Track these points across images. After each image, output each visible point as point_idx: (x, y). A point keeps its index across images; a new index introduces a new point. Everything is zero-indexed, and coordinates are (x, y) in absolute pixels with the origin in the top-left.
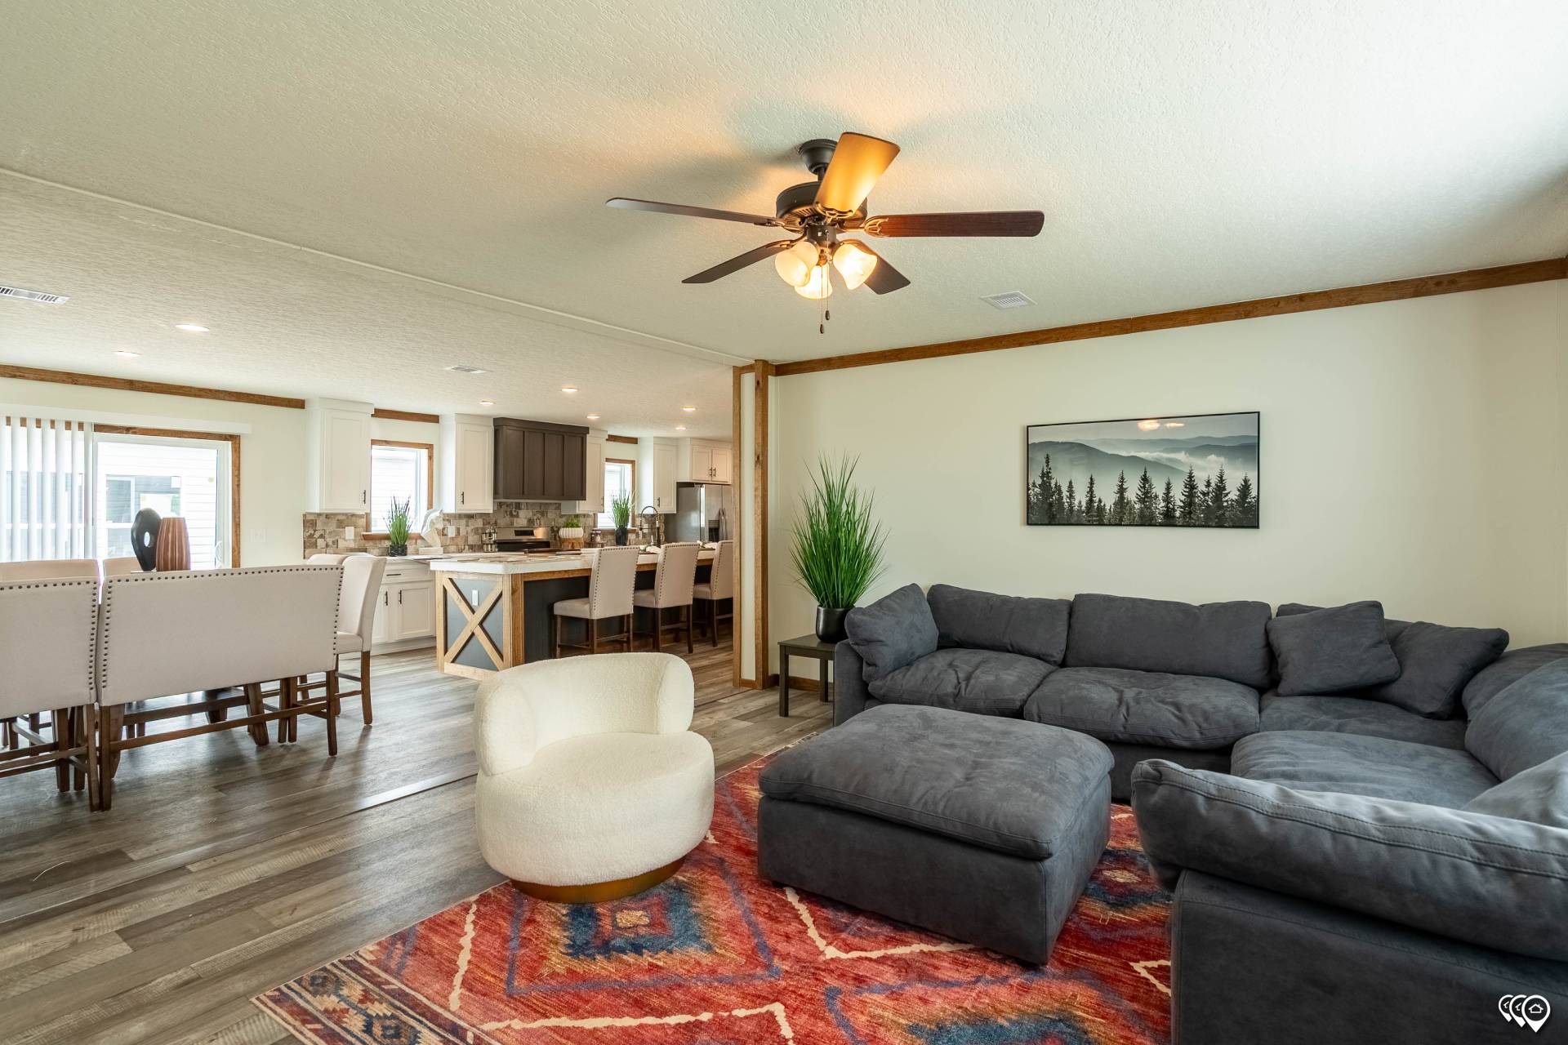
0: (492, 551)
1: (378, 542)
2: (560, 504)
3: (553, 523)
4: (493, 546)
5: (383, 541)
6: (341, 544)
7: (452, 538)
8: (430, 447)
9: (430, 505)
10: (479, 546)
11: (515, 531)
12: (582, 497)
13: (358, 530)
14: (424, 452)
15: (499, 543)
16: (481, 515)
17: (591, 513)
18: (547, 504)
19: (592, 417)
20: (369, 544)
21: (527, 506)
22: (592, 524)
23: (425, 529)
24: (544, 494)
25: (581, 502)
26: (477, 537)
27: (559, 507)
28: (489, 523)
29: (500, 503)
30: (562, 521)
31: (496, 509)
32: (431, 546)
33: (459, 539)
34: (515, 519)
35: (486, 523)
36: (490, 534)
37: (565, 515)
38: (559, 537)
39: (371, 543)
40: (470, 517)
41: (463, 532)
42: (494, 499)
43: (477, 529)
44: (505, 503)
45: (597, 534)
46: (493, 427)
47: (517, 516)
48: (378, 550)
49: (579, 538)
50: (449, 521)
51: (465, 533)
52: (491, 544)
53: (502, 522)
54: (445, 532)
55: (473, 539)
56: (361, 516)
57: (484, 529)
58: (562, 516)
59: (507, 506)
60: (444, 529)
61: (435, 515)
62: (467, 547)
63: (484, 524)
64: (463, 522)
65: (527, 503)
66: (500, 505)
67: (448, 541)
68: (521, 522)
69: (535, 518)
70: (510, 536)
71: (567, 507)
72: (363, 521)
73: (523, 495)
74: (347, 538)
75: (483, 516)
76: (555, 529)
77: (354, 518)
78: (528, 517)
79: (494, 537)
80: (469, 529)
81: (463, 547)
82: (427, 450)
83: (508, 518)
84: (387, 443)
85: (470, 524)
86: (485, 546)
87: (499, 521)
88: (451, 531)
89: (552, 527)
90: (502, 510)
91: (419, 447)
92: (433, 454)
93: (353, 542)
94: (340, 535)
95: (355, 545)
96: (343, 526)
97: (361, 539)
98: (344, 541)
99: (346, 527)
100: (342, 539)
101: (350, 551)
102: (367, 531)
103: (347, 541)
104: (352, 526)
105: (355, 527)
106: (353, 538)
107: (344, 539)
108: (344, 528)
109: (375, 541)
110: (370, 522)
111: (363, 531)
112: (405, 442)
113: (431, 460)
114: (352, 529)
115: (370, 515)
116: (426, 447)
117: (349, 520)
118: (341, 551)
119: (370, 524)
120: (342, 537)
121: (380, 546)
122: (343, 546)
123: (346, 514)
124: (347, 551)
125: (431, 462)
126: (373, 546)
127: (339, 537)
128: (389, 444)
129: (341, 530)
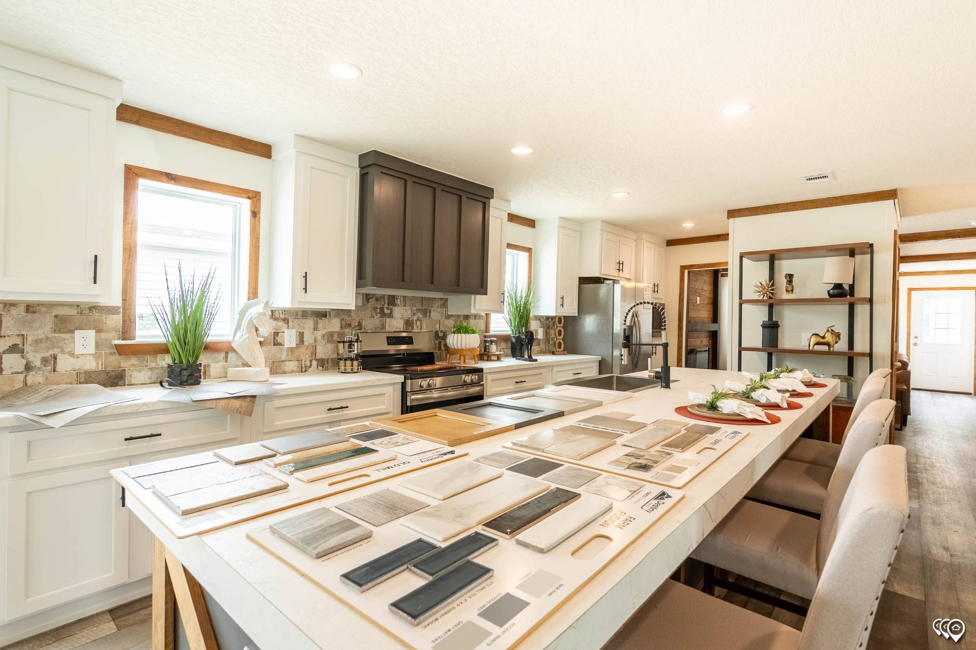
0: (352, 372)
1: (148, 357)
2: (446, 300)
3: (438, 326)
4: (355, 363)
5: (160, 356)
6: (65, 364)
7: (291, 350)
8: (254, 196)
9: (253, 293)
10: (333, 360)
11: (388, 338)
12: (482, 288)
13: (103, 336)
14: (246, 204)
15: (363, 357)
16: (339, 312)
17: (483, 314)
18: (429, 299)
19: (521, 151)
20: (128, 363)
21: (404, 300)
22: (483, 328)
23: (239, 334)
24: (432, 283)
25: (478, 297)
26: (330, 346)
27: (444, 304)
28: (350, 325)
29: (367, 295)
30: (450, 323)
31: (360, 303)
32: (250, 366)
33: (303, 350)
34: (388, 320)
35: (346, 325)
36: (351, 343)
37: (452, 316)
38: (446, 345)
39: (134, 361)
40: (321, 315)
41: (308, 339)
42: (358, 286)
43: (331, 334)
44: (374, 295)
45: (492, 342)
46: (358, 170)
47: (391, 315)
48: (149, 373)
49: (474, 349)
50: (286, 321)
51: (312, 341)
52: (352, 360)
53: (370, 323)
54: (279, 340)
55: (324, 351)
56: (112, 310)
57: (341, 334)
58: (448, 317)
59: (377, 300)
60: (276, 334)
61: (258, 309)
62: (314, 363)
63: (341, 327)
64: (310, 323)
65: (404, 297)
66: (367, 297)
67: (285, 354)
68: (396, 324)
69: (415, 318)
70: (379, 345)
71: (457, 304)
72: (116, 320)
73: (402, 281)
74: (78, 351)
75: (340, 313)
76: (441, 334)
77: (96, 315)
78: (406, 317)
79: (356, 349)
80: (319, 334)
81: (308, 363)
82: (248, 202)
83: (377, 320)
84: (171, 178)
85: (320, 326)
86: (342, 362)
87: (364, 323)
88: (289, 338)
89: (437, 332)
90: (369, 305)
91: (235, 194)
92: (260, 208)
93: (92, 359)
94: (61, 347)
95: (98, 364)
96: (69, 329)
97: (111, 354)
98: (71, 358)
99: (76, 331)
100: (66, 354)
101: (85, 376)
102: (124, 339)
103: (78, 358)
104: (90, 329)
105: (99, 331)
106: (93, 352)
107: (72, 354)
108: (72, 332)
109: (144, 357)
110: (131, 322)
111: (117, 337)
112: (208, 182)
113: (256, 218)
114: (91, 334)
115: (131, 309)
116: (248, 196)
117: (84, 317)
118: (63, 377)
119: (132, 325)
120: (66, 350)
121: (153, 365)
122: (69, 368)
123: (78, 306)
124: (77, 377)
125: (257, 222)
126: (139, 366)
127: (60, 350)
128: (175, 182)
129: (63, 336)
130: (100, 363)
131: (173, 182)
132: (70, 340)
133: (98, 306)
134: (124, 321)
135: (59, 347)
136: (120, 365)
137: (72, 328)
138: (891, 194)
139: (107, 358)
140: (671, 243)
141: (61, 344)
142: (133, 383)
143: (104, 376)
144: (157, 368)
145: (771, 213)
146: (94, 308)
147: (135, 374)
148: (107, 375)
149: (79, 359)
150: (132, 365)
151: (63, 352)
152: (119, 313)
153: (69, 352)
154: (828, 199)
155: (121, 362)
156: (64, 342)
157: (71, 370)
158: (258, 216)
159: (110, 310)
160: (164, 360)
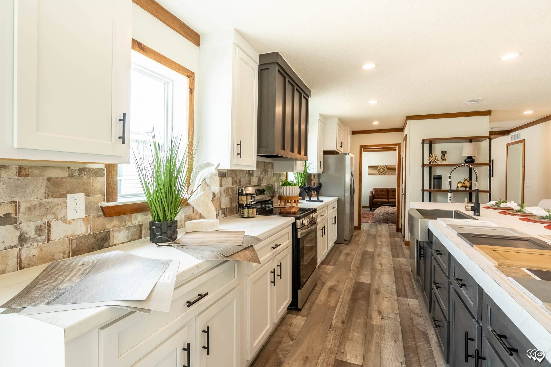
6: (58, 231)
8: (191, 75)
11: (256, 190)
12: (306, 156)
13: (92, 198)
20: (111, 225)
24: (293, 152)
25: (297, 162)
27: (272, 166)
28: (236, 182)
31: (257, 166)
35: (234, 182)
39: (116, 221)
40: (223, 174)
42: (257, 154)
43: (228, 189)
48: (127, 232)
55: (225, 202)
57: (232, 189)
73: (284, 150)
77: (85, 177)
82: (187, 80)
91: (180, 71)
92: (194, 86)
93: (82, 222)
94: (55, 214)
95: (87, 228)
96: (62, 193)
97: (98, 217)
98: (63, 224)
99: (68, 195)
100: (59, 220)
101: (77, 242)
102: (108, 201)
103: (70, 223)
104: (80, 192)
105: (87, 194)
106: (83, 216)
107: (65, 220)
108: (64, 196)
109: (123, 217)
110: (113, 184)
111: (102, 199)
112: (164, 57)
113: (192, 94)
114: (81, 196)
115: (114, 171)
116: (187, 74)
117: (74, 180)
118: (57, 246)
119: (115, 186)
120: (59, 216)
121: (129, 224)
122: (62, 236)
123: (69, 168)
124: (70, 244)
125: (193, 96)
126: (119, 226)
127: (53, 216)
128: (144, 51)
129: (57, 200)
130: (89, 226)
131: (142, 51)
132: (63, 204)
133: (87, 168)
134: (108, 184)
135: (53, 213)
136: (105, 226)
137: (64, 192)
138: (488, 113)
139: (95, 221)
140: (354, 133)
141: (54, 210)
142: (115, 243)
143: (92, 240)
144: (132, 226)
145: (430, 119)
146: (83, 170)
147: (117, 234)
148: (95, 238)
149: (72, 224)
150: (114, 226)
151: (56, 219)
152: (103, 175)
153: (61, 218)
154: (459, 113)
155: (105, 224)
156: (57, 207)
157: (64, 237)
158: (193, 93)
159: (97, 173)
160: (137, 219)
